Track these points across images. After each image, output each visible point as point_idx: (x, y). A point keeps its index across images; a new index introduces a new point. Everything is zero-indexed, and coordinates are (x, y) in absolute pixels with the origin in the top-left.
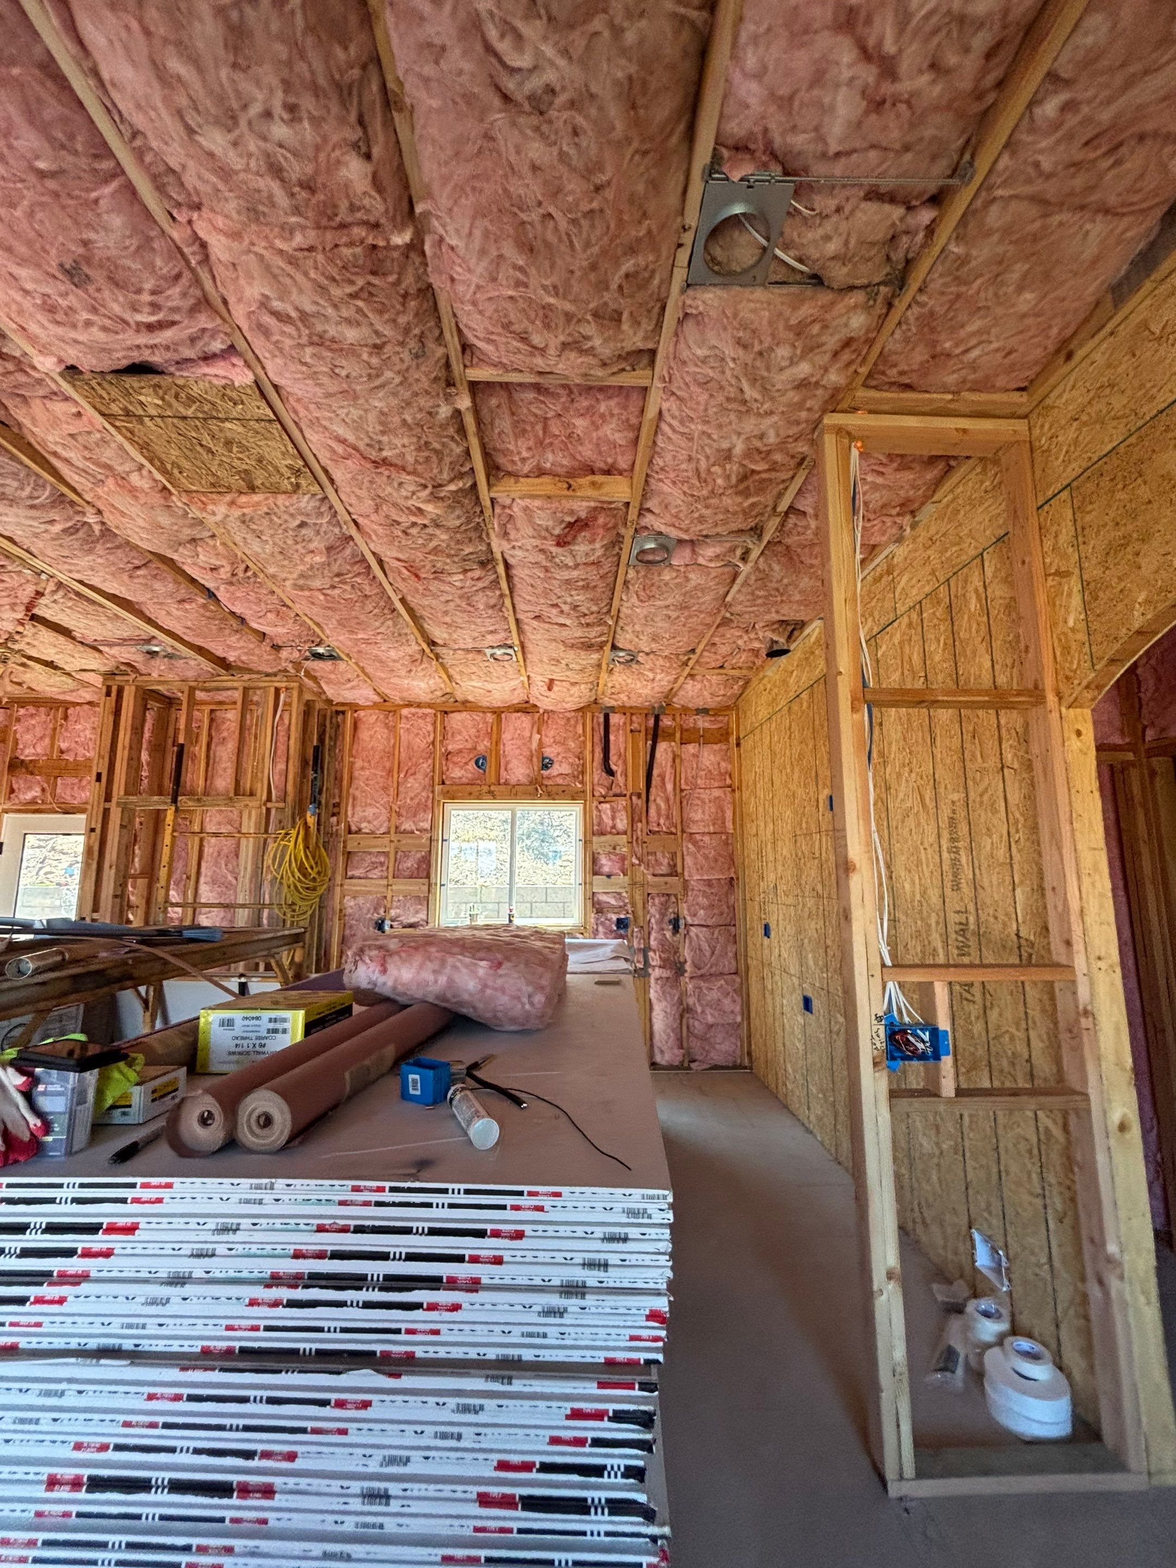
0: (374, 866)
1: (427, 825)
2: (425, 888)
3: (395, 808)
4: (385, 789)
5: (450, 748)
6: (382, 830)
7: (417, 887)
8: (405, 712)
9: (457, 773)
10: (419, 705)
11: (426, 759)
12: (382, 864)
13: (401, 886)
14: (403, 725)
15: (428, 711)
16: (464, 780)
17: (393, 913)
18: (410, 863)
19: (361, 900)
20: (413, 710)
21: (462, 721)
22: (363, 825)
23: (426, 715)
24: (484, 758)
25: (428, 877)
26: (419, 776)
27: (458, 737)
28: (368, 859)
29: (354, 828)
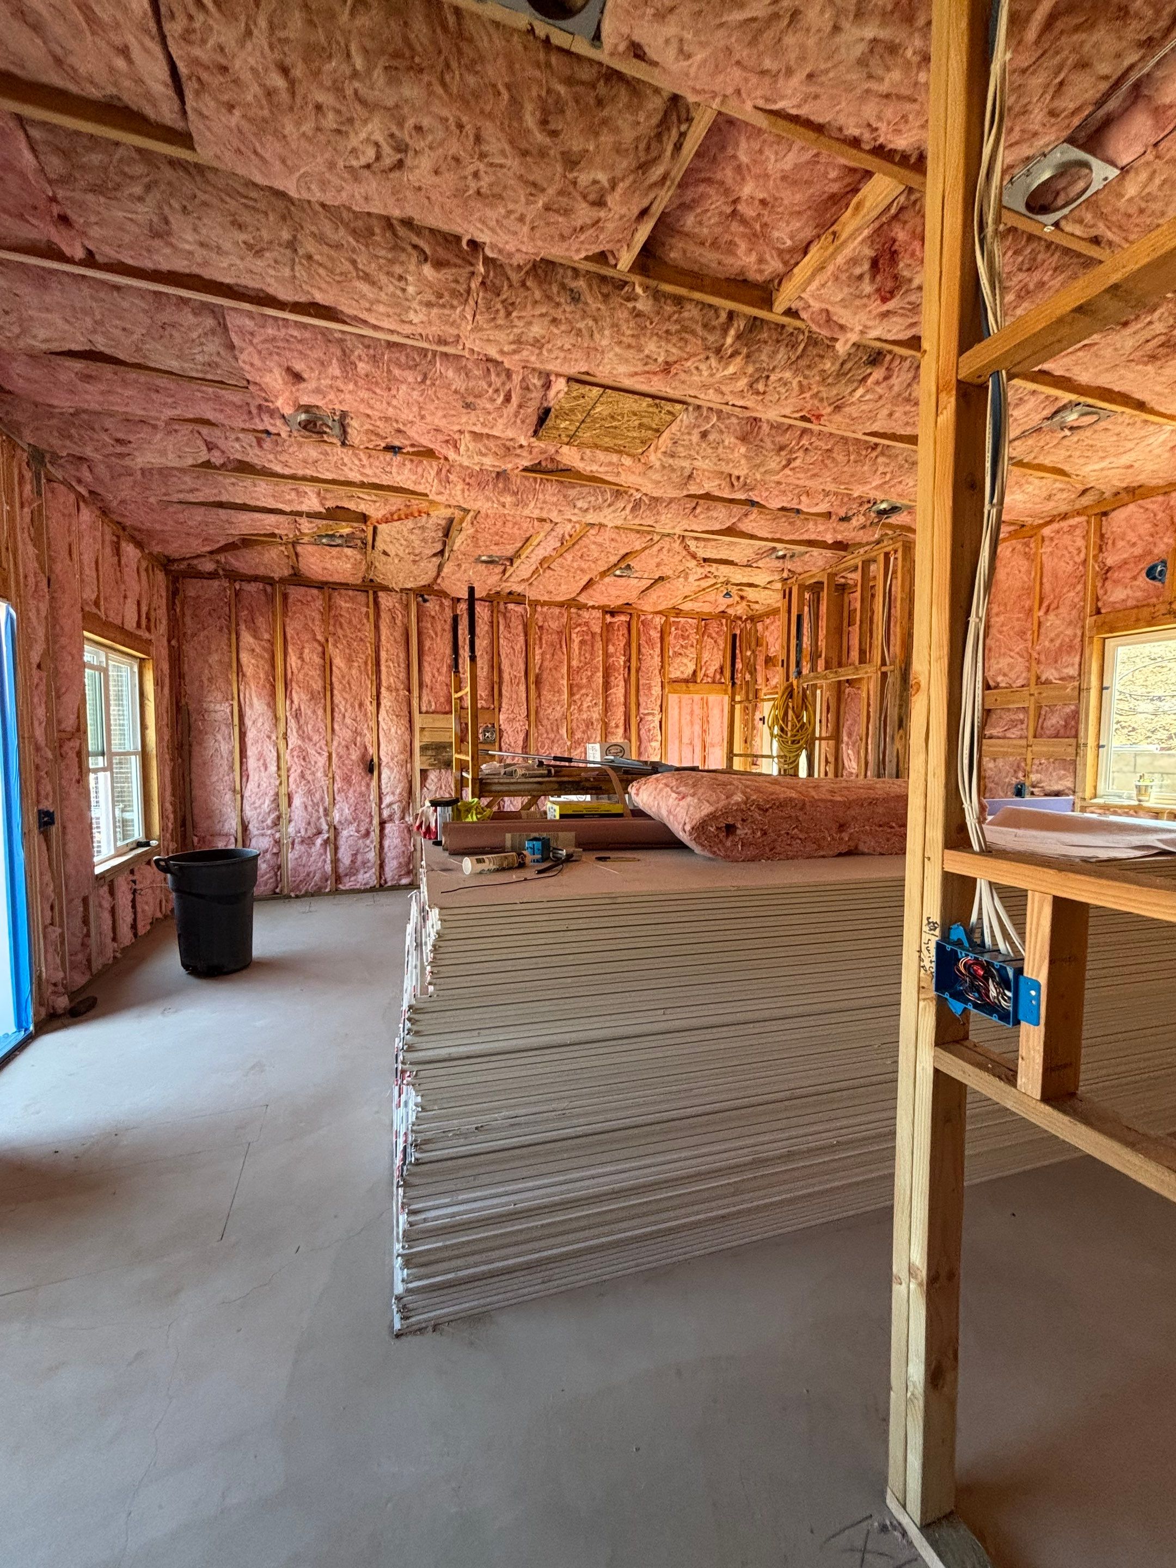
0: (1014, 724)
1: (1073, 671)
2: (1071, 750)
3: (1035, 655)
4: (1022, 633)
5: (1109, 562)
6: (1020, 682)
7: (1063, 748)
8: (1047, 531)
9: (1117, 595)
10: (1065, 517)
11: (1074, 586)
12: (1022, 722)
13: (1041, 746)
14: (1047, 549)
15: (1078, 519)
16: (1130, 603)
17: (1034, 777)
18: (1054, 721)
19: (1000, 762)
20: (1055, 526)
21: (1128, 519)
22: (1000, 679)
23: (1072, 527)
24: (1164, 563)
25: (1076, 736)
26: (1063, 610)
27: (1120, 544)
28: (1008, 716)
29: (992, 684)
